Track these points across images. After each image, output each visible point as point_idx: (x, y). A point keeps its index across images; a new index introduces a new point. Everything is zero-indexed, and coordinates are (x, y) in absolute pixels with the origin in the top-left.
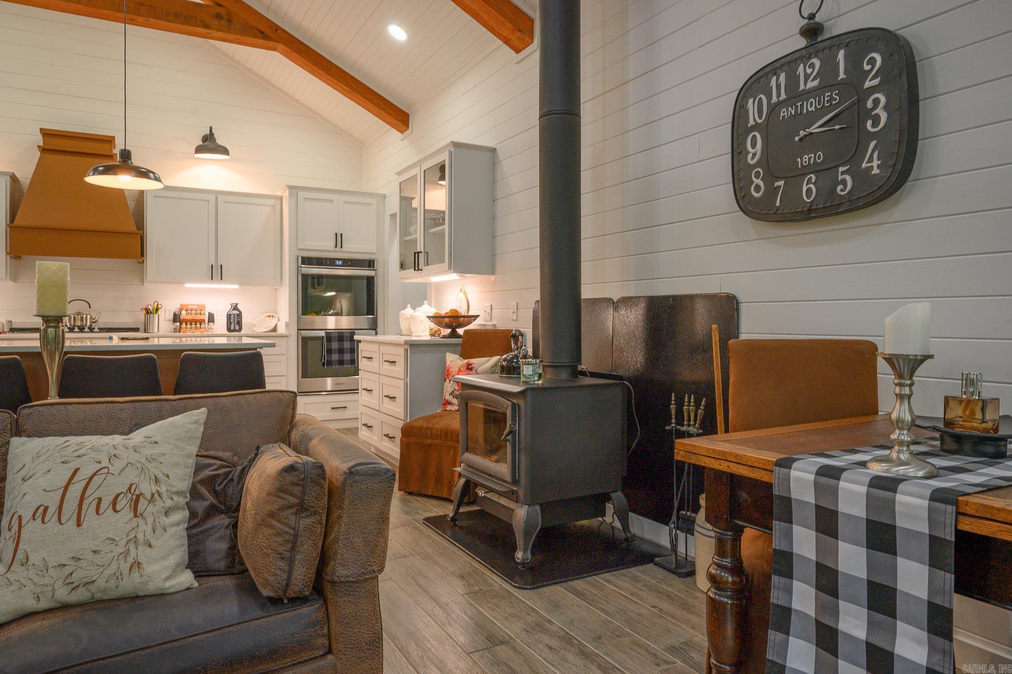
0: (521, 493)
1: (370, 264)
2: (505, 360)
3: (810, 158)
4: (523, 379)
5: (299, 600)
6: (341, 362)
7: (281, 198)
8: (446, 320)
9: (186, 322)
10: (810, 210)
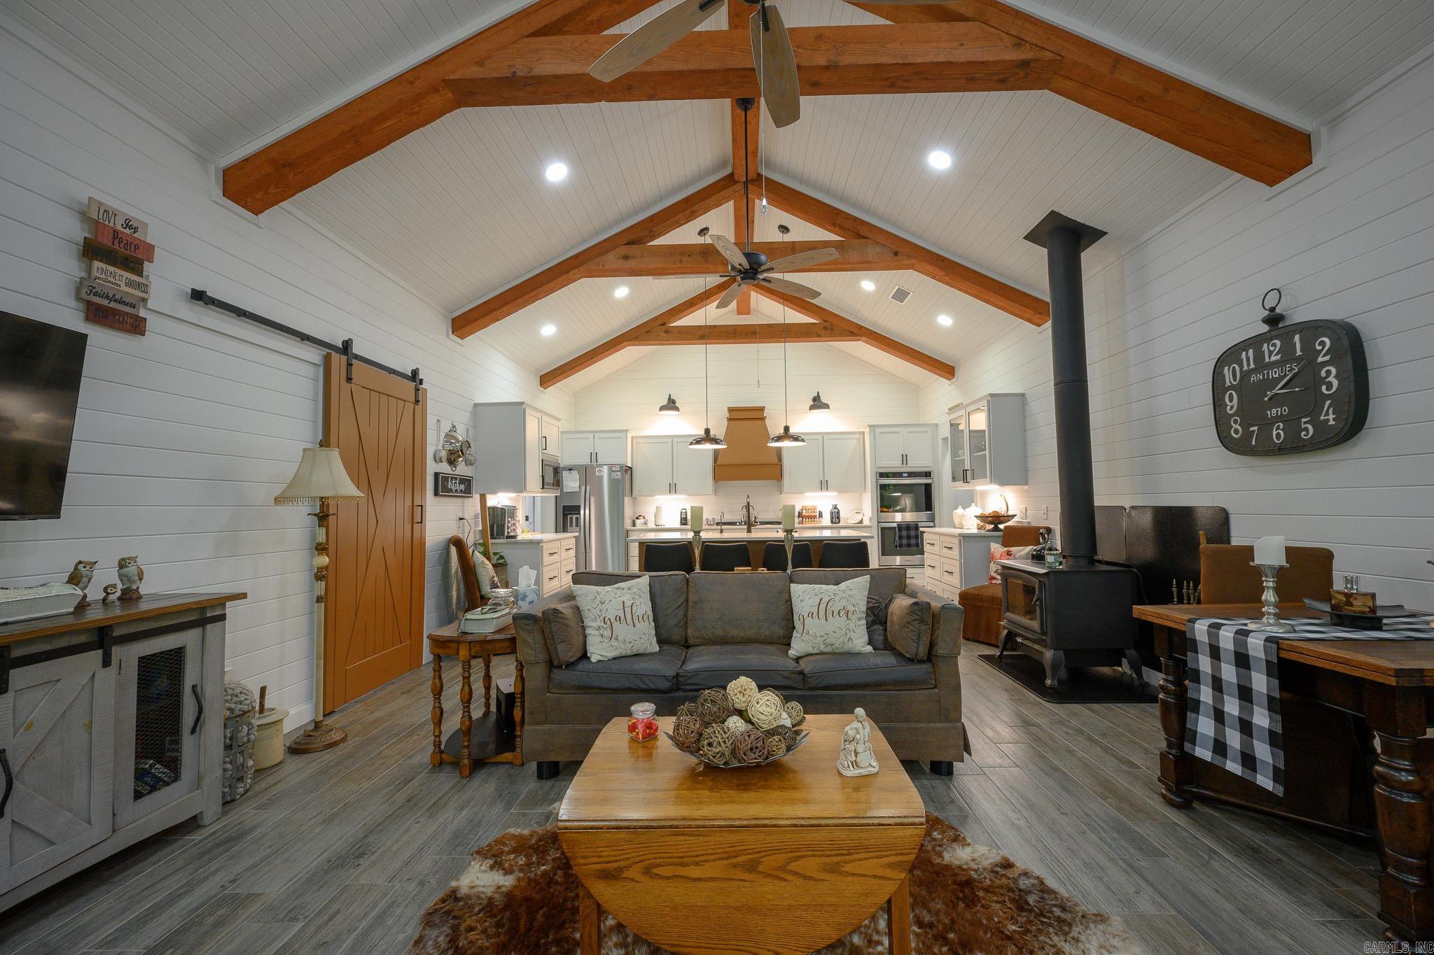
0: (1048, 640)
1: (928, 474)
2: (1035, 550)
3: (1277, 411)
4: (1047, 565)
5: (921, 661)
6: (909, 545)
7: (864, 433)
8: (990, 519)
9: (806, 517)
10: (1280, 449)
